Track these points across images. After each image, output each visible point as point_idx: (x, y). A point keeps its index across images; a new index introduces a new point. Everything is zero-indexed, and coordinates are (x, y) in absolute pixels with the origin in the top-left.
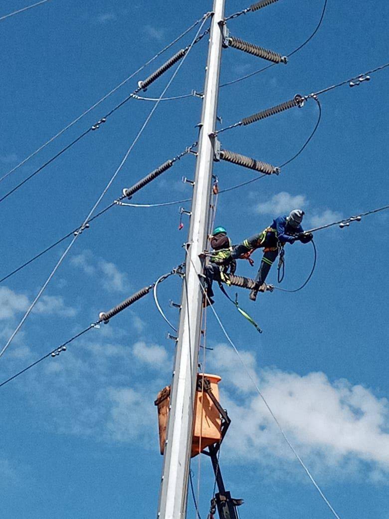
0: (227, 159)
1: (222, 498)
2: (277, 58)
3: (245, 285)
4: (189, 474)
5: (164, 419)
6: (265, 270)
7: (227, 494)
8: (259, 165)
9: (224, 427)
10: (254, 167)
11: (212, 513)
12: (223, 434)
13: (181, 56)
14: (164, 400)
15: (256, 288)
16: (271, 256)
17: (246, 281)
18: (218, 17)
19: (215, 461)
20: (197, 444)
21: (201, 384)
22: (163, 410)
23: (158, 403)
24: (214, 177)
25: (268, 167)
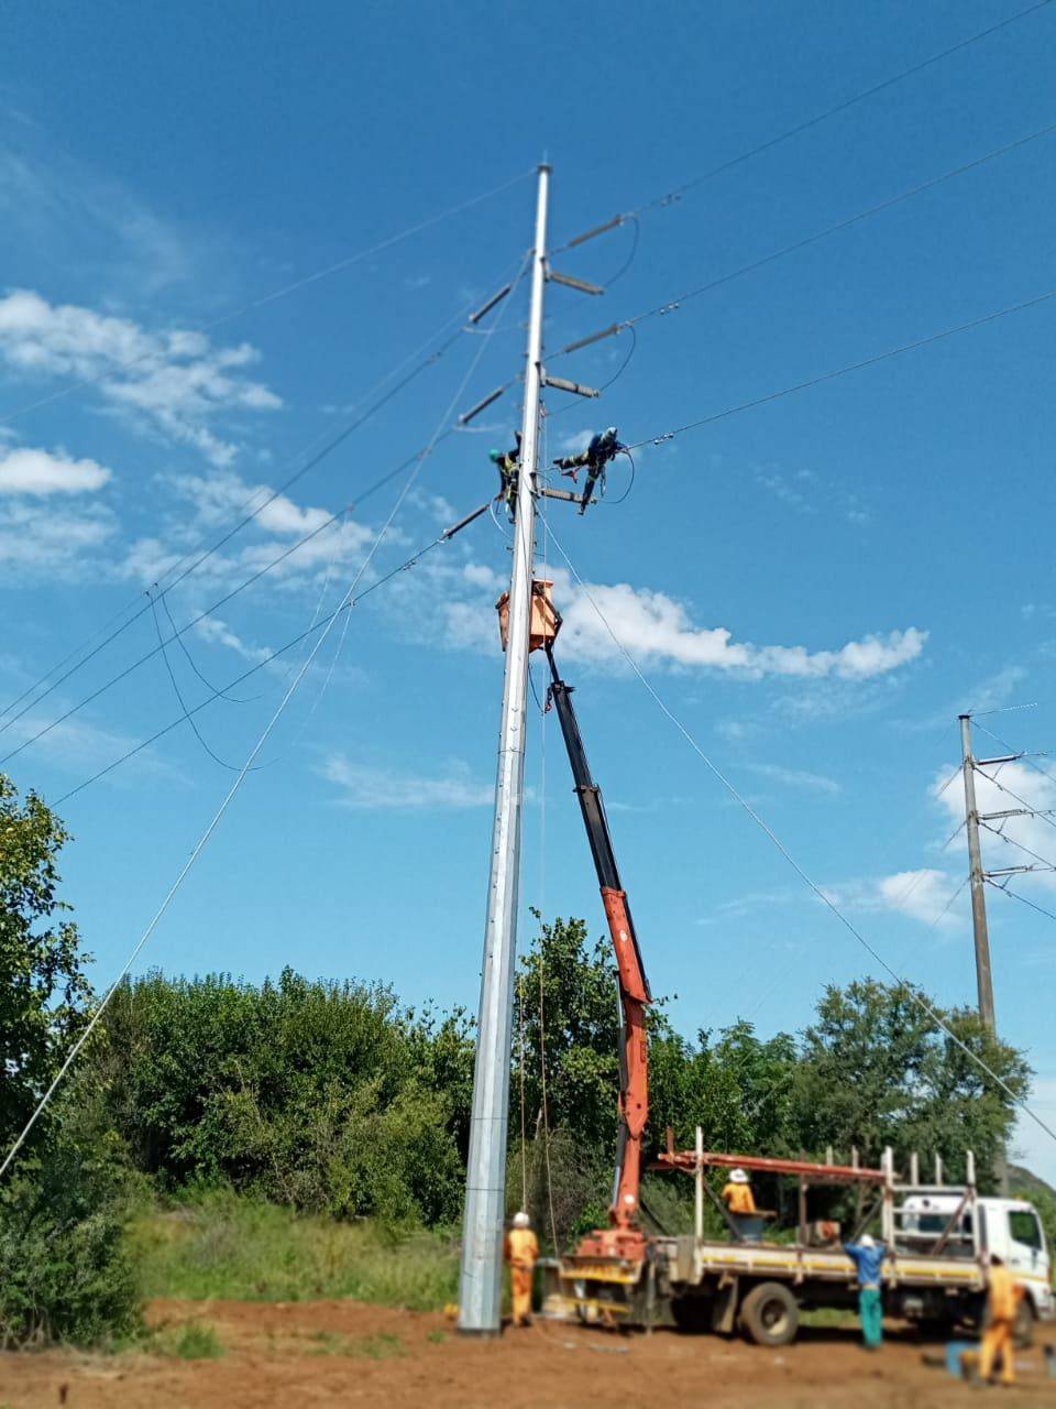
0: (552, 385)
1: (557, 686)
2: (595, 289)
3: (572, 499)
4: (528, 668)
5: (504, 621)
6: (589, 488)
7: (561, 683)
8: (581, 389)
9: (557, 625)
10: (576, 391)
11: (549, 699)
12: (556, 631)
13: (507, 291)
14: (503, 604)
15: (584, 503)
16: (593, 474)
17: (572, 495)
18: (540, 252)
19: (550, 656)
20: (534, 641)
21: (536, 589)
22: (504, 612)
23: (498, 607)
24: (541, 402)
25: (589, 391)
